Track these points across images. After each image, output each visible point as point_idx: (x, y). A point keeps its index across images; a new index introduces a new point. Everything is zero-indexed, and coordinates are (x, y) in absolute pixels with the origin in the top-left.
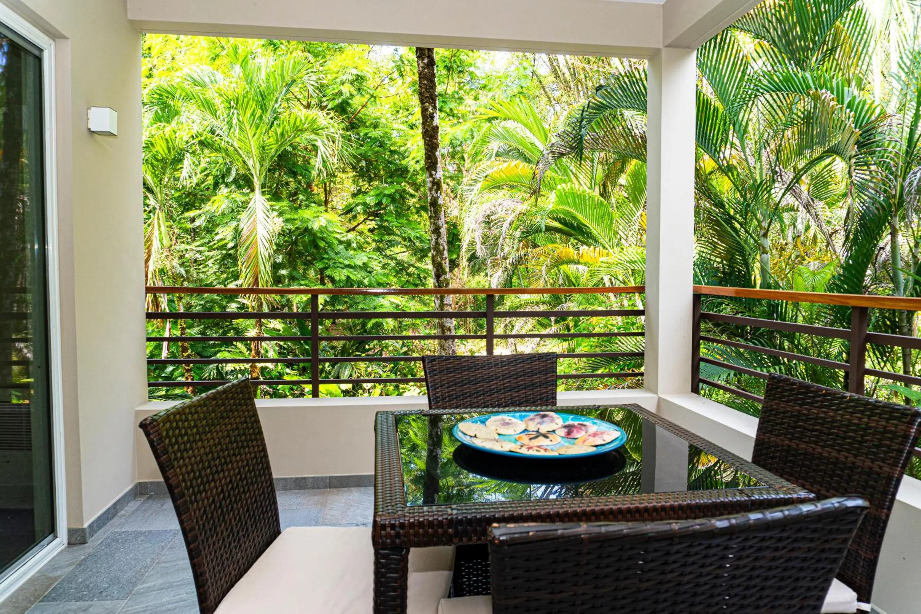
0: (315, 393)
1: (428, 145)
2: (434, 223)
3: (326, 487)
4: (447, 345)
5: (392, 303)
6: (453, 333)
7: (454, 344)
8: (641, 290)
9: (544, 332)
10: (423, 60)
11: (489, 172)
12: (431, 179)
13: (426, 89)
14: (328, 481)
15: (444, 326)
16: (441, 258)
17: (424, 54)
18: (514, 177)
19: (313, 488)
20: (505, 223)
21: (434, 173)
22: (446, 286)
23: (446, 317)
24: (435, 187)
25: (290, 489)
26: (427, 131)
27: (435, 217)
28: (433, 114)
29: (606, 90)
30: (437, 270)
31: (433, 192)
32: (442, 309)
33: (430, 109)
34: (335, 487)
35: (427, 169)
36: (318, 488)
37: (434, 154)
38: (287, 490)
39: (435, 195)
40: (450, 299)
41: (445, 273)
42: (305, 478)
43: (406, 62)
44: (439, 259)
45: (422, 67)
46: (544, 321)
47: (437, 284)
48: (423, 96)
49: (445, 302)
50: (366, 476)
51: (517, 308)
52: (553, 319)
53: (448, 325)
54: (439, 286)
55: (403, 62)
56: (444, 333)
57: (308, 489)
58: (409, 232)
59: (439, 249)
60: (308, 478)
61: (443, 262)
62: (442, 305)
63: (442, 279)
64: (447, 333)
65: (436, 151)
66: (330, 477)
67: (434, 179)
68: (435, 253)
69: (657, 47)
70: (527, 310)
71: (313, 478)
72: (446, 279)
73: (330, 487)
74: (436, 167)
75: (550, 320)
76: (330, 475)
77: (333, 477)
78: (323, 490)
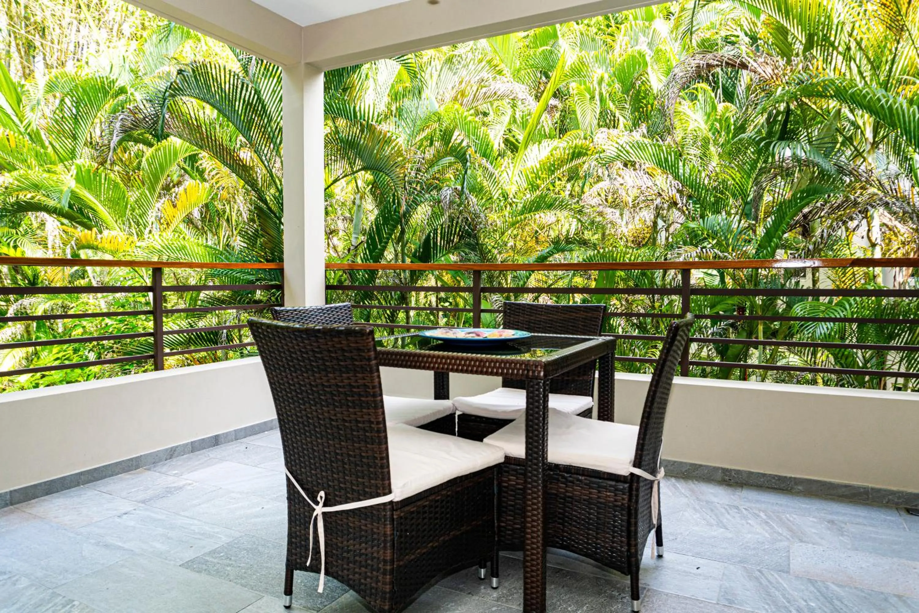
14: (8, 497)
34: (19, 502)
66: (11, 492)
73: (12, 504)
76: (12, 489)
77: (15, 491)
78: (6, 509)
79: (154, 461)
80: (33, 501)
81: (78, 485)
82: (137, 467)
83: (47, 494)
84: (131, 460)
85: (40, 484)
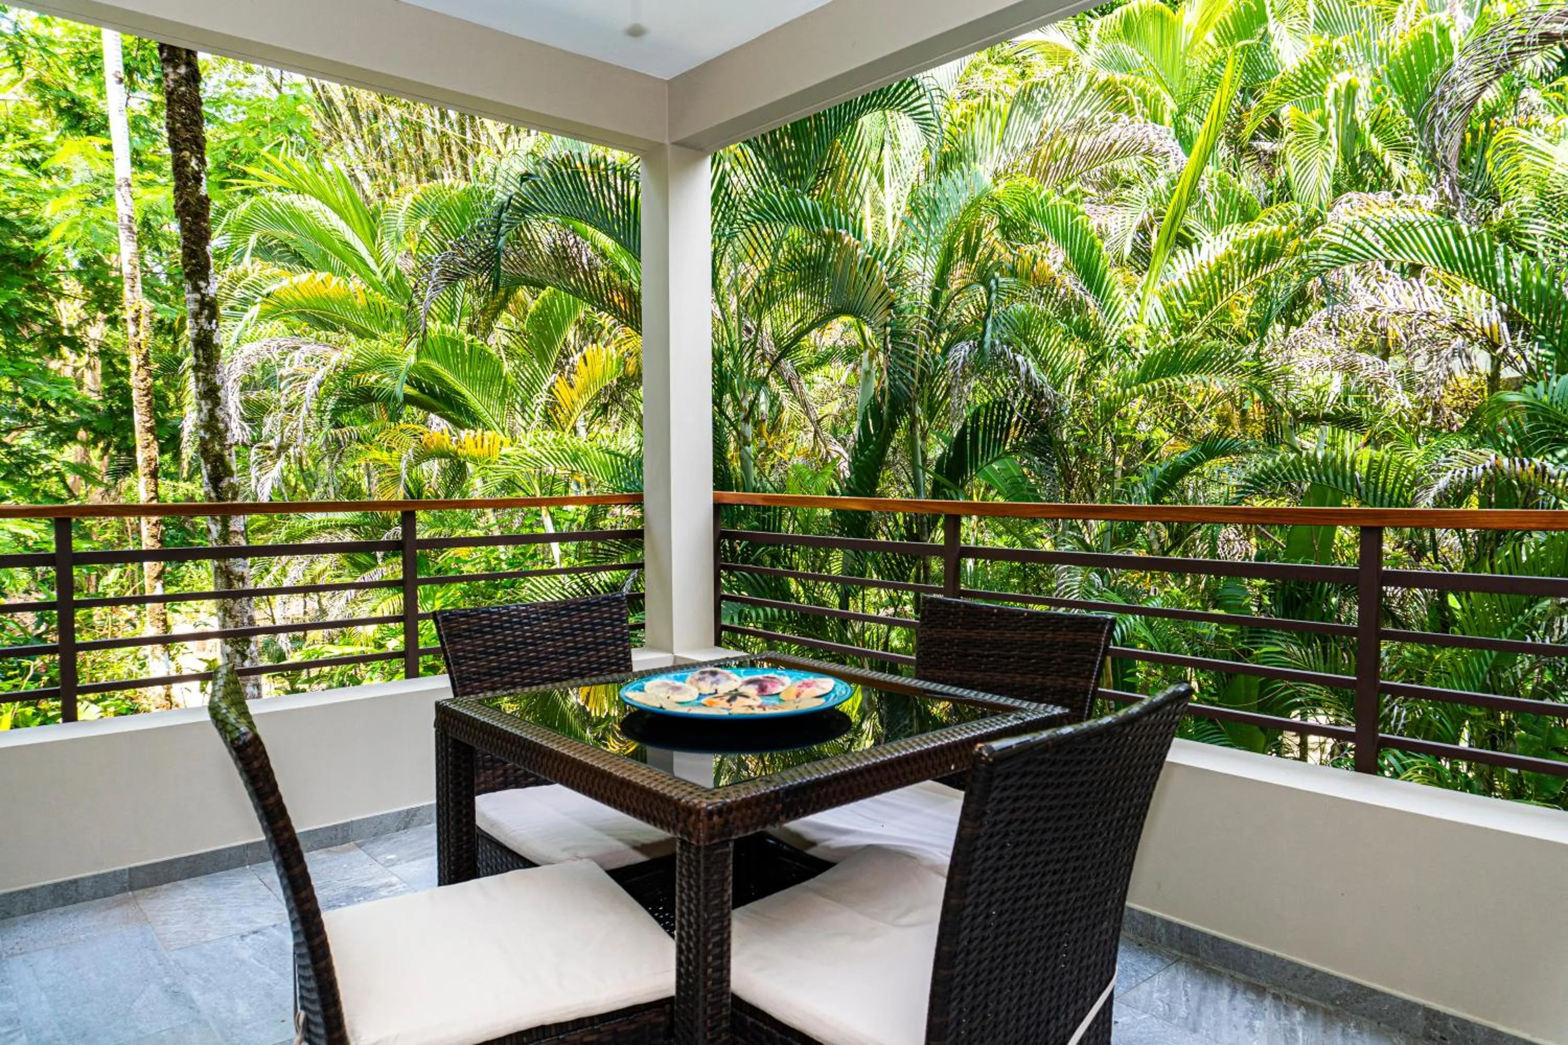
0: (69, 715)
1: (190, 231)
2: (205, 380)
3: (123, 890)
4: (237, 607)
5: (16, 536)
6: (250, 585)
7: (252, 605)
8: (636, 500)
9: (367, 577)
10: (176, 67)
11: (272, 287)
12: (198, 296)
13: (184, 125)
14: (126, 877)
15: (231, 573)
16: (223, 446)
17: (179, 57)
18: (317, 300)
19: (95, 897)
20: (310, 381)
21: (202, 284)
22: (234, 499)
23: (235, 557)
24: (206, 312)
25: (43, 909)
26: (187, 203)
27: (208, 368)
28: (199, 173)
29: (534, 181)
30: (214, 468)
31: (203, 321)
32: (226, 541)
33: (193, 163)
34: (144, 886)
35: (188, 276)
36: (105, 896)
37: (203, 250)
38: (34, 911)
39: (206, 326)
40: (237, 523)
41: (230, 473)
42: (75, 882)
43: (30, 40)
44: (217, 448)
45: (175, 81)
46: (362, 558)
47: (213, 495)
48: (177, 136)
49: (232, 528)
50: (207, 853)
51: (302, 536)
52: (379, 554)
53: (238, 570)
54: (219, 498)
55: (21, 37)
56: (230, 585)
57: (84, 900)
58: (46, 389)
59: (217, 428)
60: (83, 879)
61: (226, 453)
62: (225, 534)
63: (224, 484)
64: (238, 586)
65: (207, 244)
66: (131, 869)
67: (203, 296)
68: (207, 437)
69: (660, 141)
70: (322, 541)
71: (95, 877)
72: (231, 486)
73: (132, 888)
74: (207, 275)
75: (375, 558)
76: (132, 865)
77: (137, 868)
78: (120, 896)
79: (375, 831)
80: (165, 886)
81: (241, 864)
82: (345, 840)
83: (189, 876)
84: (335, 828)
85: (178, 860)
